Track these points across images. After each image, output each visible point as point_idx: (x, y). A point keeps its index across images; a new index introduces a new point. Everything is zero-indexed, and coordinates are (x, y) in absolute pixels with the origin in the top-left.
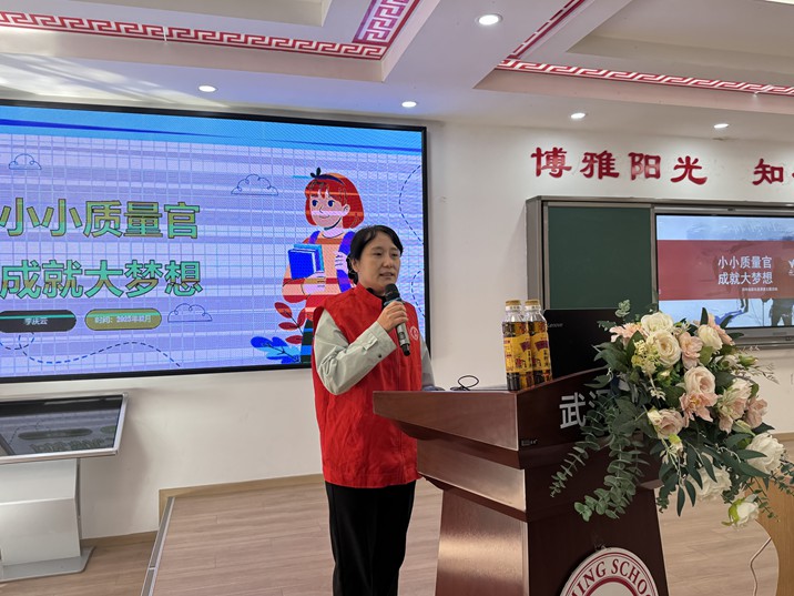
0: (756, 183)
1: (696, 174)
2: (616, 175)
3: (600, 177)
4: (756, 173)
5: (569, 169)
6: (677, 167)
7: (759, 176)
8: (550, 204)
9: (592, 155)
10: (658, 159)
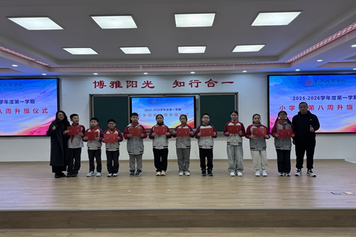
0: (174, 87)
1: (150, 85)
2: (122, 87)
3: (116, 87)
4: (174, 84)
5: (105, 86)
6: (143, 84)
7: (175, 85)
8: (94, 96)
9: (113, 82)
10: (136, 82)
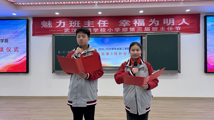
8: (55, 35)
